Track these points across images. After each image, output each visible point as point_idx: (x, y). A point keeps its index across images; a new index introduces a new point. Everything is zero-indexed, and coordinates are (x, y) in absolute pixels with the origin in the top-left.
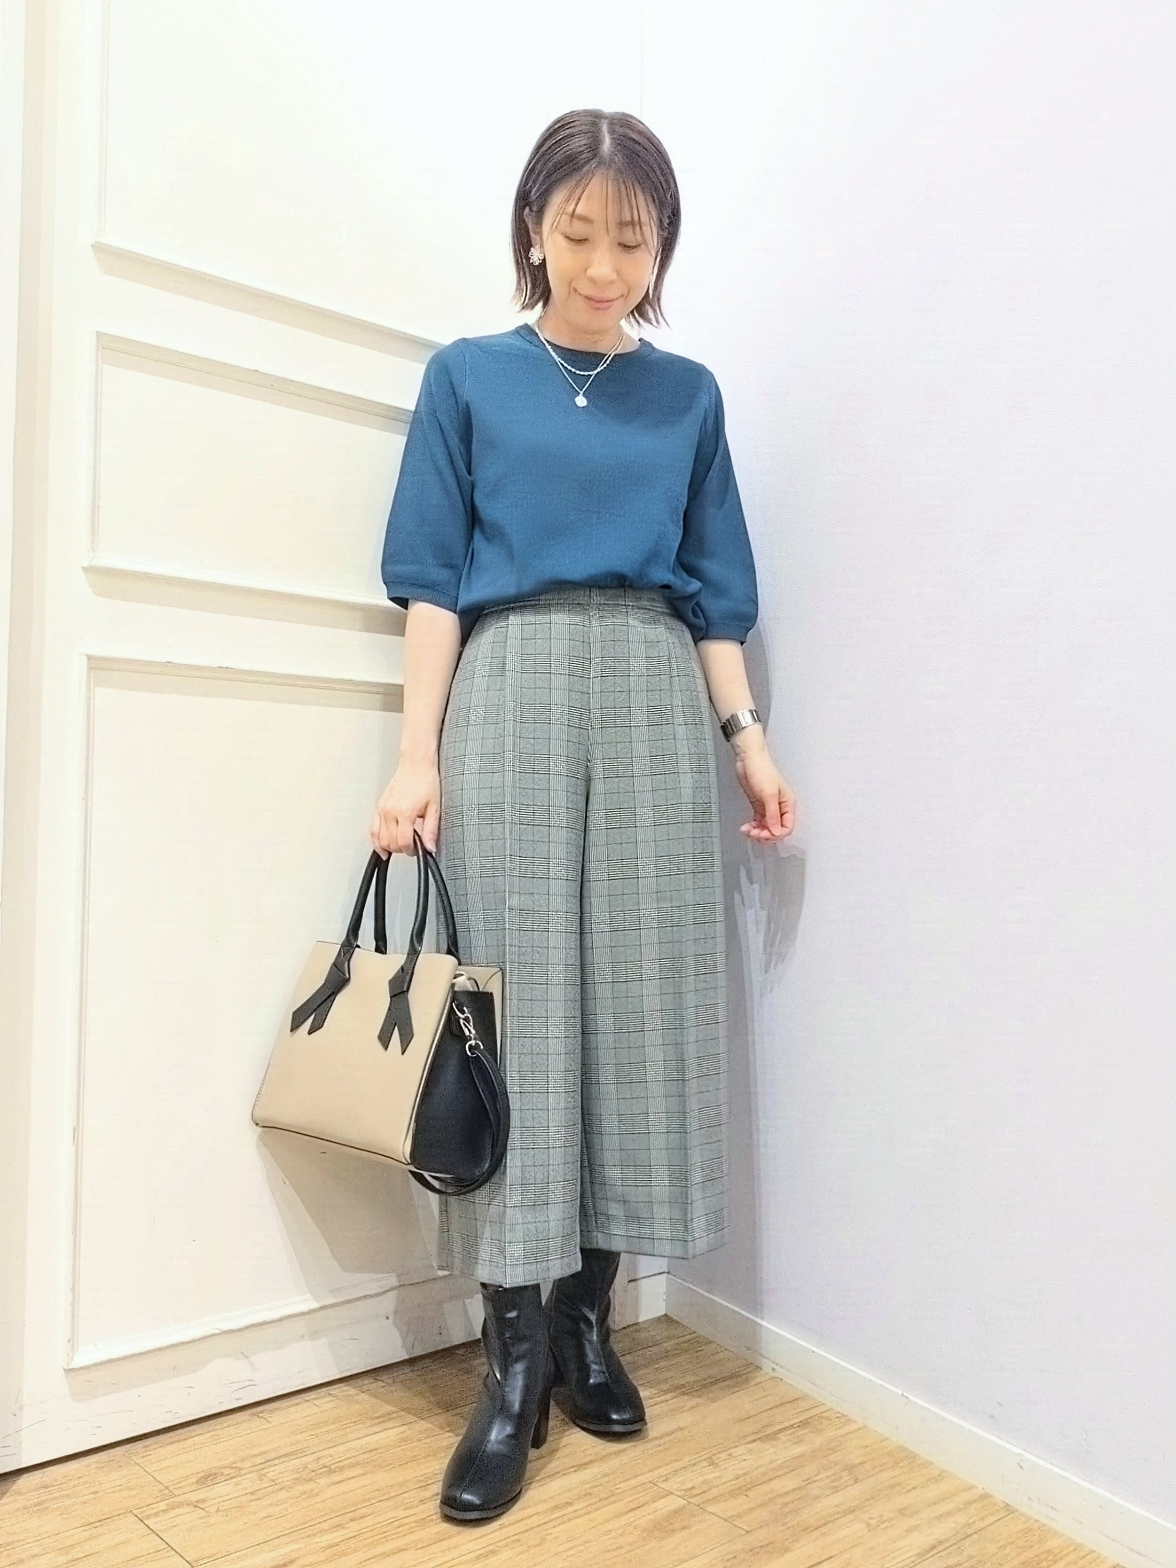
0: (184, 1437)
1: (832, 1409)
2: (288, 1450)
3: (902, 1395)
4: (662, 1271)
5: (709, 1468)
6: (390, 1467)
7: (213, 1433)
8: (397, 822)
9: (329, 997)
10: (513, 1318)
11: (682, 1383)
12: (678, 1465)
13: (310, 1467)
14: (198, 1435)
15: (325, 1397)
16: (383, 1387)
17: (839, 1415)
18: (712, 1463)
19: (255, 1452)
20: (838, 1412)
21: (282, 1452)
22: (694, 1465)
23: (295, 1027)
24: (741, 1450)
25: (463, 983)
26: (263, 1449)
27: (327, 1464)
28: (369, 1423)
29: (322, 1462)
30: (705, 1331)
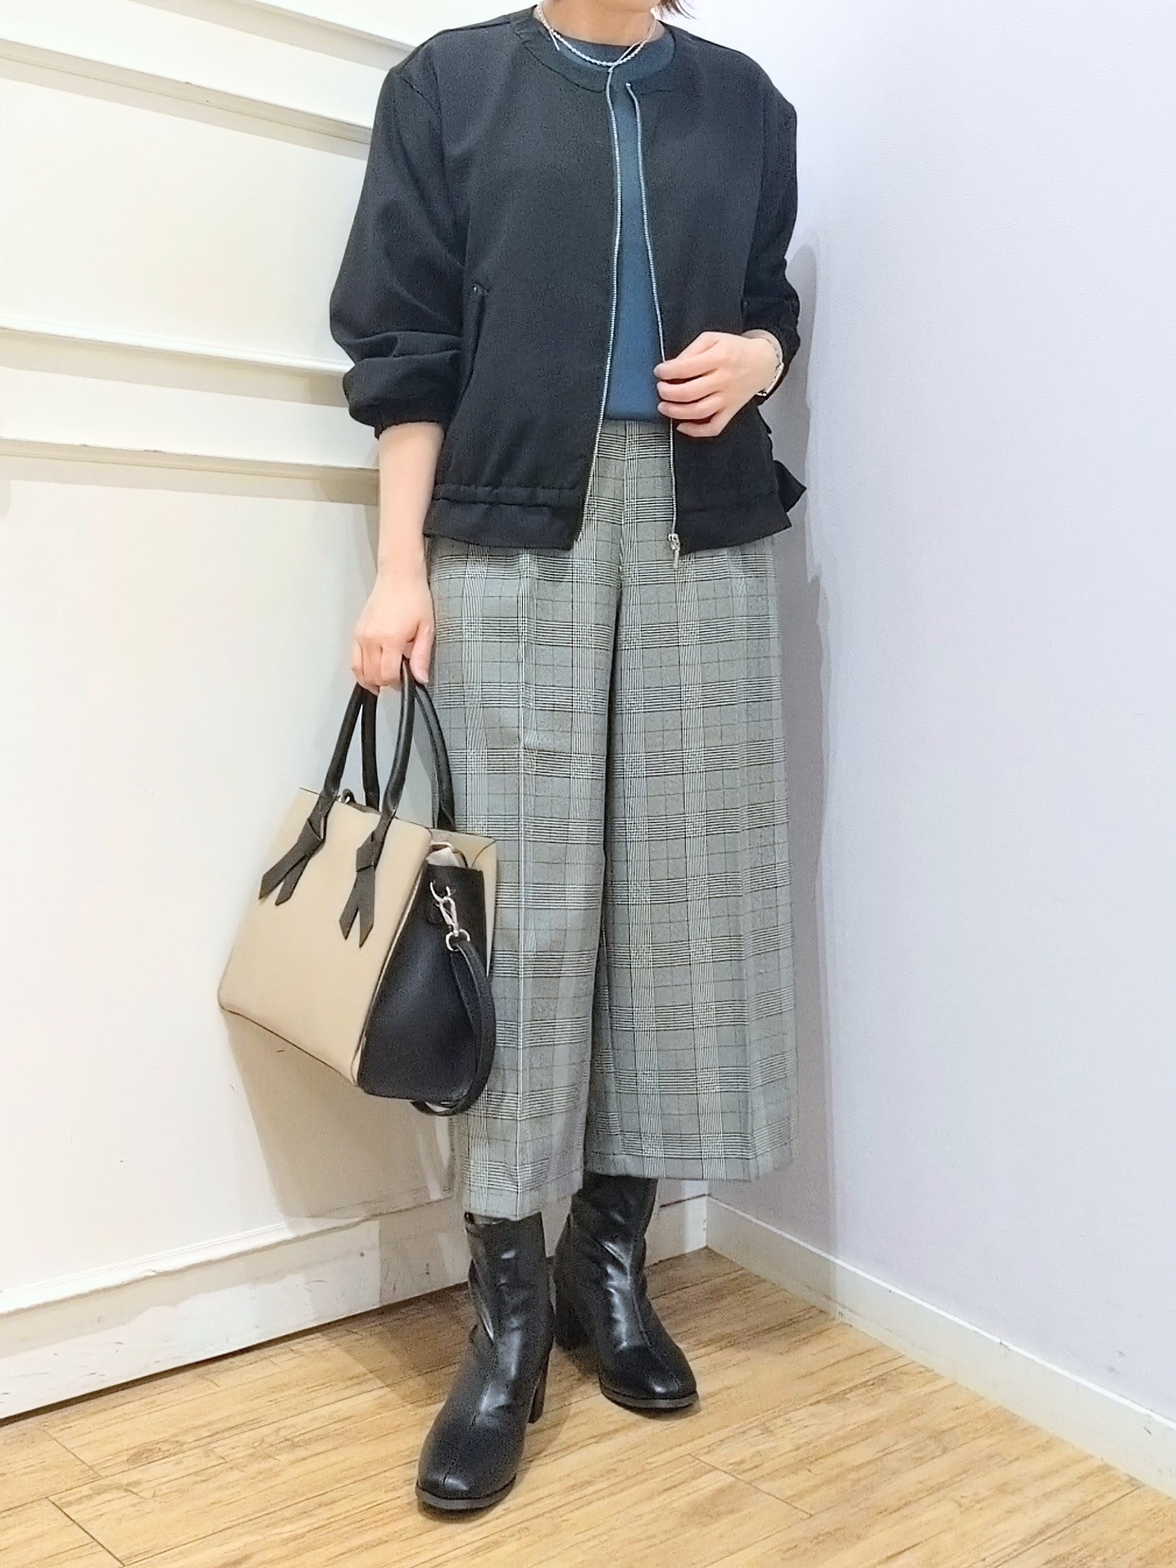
0: (113, 1404)
1: (913, 1362)
2: (239, 1420)
3: (1001, 1344)
4: (701, 1193)
5: (761, 1436)
6: (367, 1439)
7: (149, 1400)
8: (382, 649)
9: (301, 860)
10: (508, 1260)
11: (728, 1332)
12: (724, 1433)
13: (269, 1440)
14: (129, 1402)
15: (285, 1353)
16: (358, 1340)
17: (922, 1369)
18: (767, 1431)
19: (200, 1422)
20: (922, 1366)
21: (232, 1424)
22: (744, 1432)
23: (264, 893)
24: (801, 1414)
25: (446, 857)
26: (209, 1418)
27: (289, 1437)
28: (342, 1385)
29: (283, 1433)
30: (757, 1267)
